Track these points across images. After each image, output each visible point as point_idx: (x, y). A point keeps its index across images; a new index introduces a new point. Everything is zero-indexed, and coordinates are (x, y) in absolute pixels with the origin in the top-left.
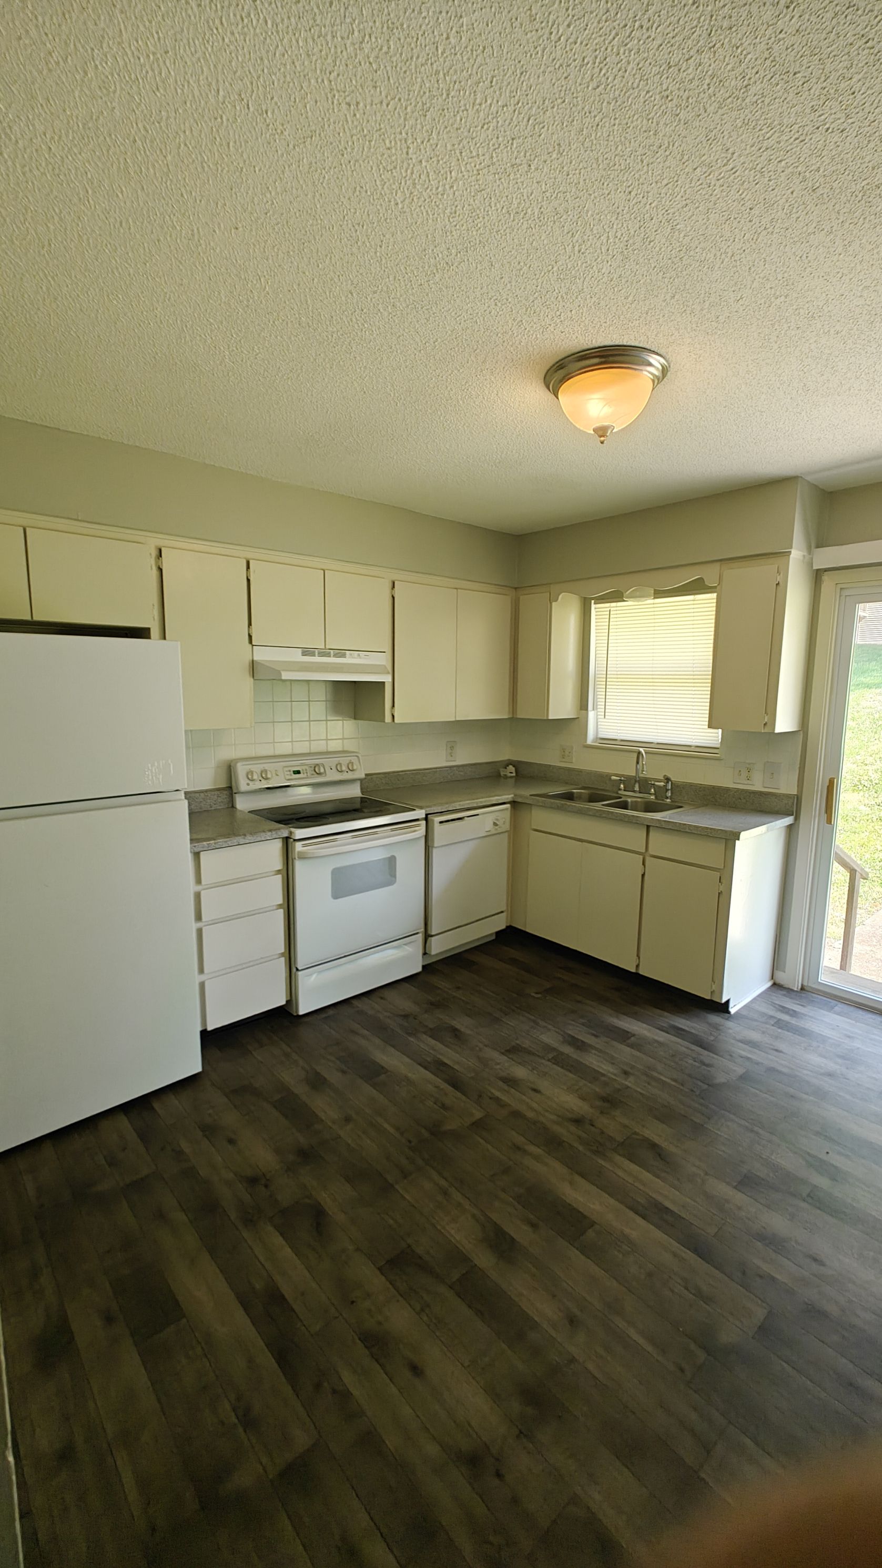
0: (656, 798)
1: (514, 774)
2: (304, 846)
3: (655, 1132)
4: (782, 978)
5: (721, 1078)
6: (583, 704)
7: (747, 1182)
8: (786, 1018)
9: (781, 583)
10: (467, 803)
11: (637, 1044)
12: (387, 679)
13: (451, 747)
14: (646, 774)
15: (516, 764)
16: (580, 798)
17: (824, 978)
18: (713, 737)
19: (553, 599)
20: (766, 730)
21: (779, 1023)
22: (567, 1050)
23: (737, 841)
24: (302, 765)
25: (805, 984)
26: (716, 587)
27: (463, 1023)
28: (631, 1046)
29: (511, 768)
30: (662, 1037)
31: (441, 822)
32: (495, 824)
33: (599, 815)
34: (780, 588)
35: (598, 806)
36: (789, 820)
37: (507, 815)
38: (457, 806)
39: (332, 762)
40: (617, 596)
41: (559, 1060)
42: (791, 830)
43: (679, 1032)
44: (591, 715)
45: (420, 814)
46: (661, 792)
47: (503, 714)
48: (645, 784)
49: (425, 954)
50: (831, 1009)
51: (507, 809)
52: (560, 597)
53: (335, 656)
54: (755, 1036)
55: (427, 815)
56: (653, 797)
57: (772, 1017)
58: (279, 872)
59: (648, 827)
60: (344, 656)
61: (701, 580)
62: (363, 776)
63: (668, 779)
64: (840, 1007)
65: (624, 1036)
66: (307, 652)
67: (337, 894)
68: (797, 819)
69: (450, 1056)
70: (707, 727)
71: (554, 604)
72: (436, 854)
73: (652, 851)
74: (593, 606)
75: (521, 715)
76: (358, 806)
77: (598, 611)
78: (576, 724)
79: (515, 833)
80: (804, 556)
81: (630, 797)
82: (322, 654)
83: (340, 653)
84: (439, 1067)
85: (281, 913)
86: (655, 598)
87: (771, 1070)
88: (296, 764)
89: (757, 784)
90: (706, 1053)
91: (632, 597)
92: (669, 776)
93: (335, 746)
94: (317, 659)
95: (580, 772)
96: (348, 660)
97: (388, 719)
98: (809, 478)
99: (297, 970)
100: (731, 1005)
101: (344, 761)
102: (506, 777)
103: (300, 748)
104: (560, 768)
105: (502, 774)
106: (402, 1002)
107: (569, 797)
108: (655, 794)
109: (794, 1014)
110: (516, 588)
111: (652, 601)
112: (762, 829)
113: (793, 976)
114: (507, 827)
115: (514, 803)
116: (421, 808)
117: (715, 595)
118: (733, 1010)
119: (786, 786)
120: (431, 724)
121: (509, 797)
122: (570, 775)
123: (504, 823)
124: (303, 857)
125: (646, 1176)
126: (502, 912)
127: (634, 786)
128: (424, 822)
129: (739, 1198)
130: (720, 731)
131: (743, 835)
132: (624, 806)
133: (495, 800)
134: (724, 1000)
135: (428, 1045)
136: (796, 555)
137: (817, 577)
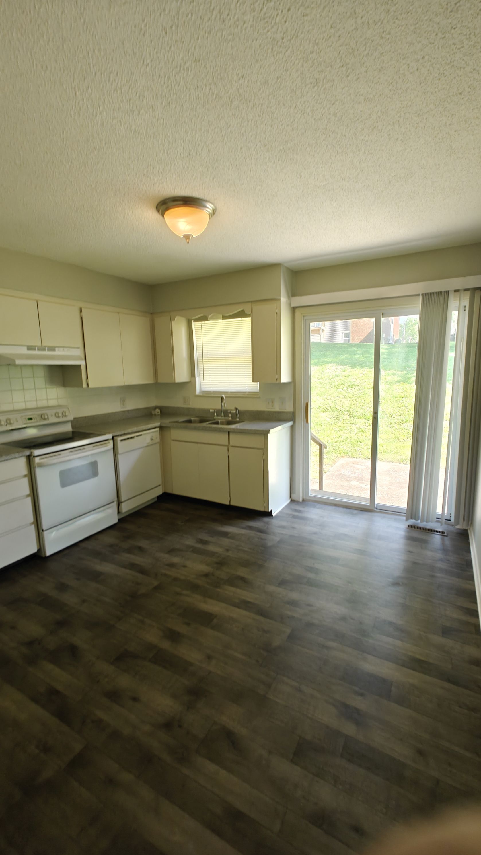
0: (232, 418)
1: (160, 413)
2: (40, 459)
3: (242, 572)
4: (295, 497)
5: (270, 544)
6: (193, 374)
7: (282, 583)
8: (296, 514)
9: (278, 313)
10: (135, 429)
11: (233, 537)
12: (82, 363)
13: (123, 401)
14: (226, 407)
15: (161, 408)
16: (195, 422)
17: (311, 494)
18: (255, 387)
19: (172, 319)
20: (278, 382)
21: (294, 517)
22: (199, 546)
23: (269, 434)
24: (32, 415)
25: (304, 498)
26: (250, 315)
27: (144, 543)
28: (229, 538)
29: (158, 410)
30: (243, 531)
31: (122, 440)
32: (152, 439)
33: (205, 429)
34: (277, 316)
35: (204, 425)
36: (290, 423)
37: (158, 434)
38: (130, 430)
39: (53, 411)
40: (204, 318)
41: (195, 551)
42: (292, 428)
43: (250, 528)
44: (197, 379)
45: (109, 436)
46: (234, 416)
47: (151, 381)
48: (226, 413)
49: (119, 512)
50: (315, 507)
51: (157, 431)
52: (176, 318)
53: (48, 350)
54: (284, 523)
55: (113, 437)
56: (230, 418)
57: (291, 514)
58: (25, 476)
59: (229, 433)
60: (54, 350)
61: (243, 311)
62: (72, 419)
63: (236, 409)
64: (318, 505)
65: (226, 535)
66: (30, 348)
67: (64, 484)
68: (294, 422)
69: (138, 560)
70: (251, 382)
71: (173, 322)
72: (120, 458)
73: (231, 444)
74: (193, 323)
75: (160, 380)
76: (71, 435)
77: (196, 325)
78: (190, 384)
79: (163, 443)
80: (287, 301)
81: (220, 419)
82: (39, 349)
83: (52, 349)
84: (132, 566)
85: (29, 500)
86: (223, 319)
87: (291, 536)
88: (29, 414)
89: (277, 408)
90: (262, 535)
91: (212, 318)
92: (237, 407)
93: (52, 403)
94: (37, 352)
95: (194, 409)
96: (57, 352)
97: (85, 385)
98: (286, 265)
99: (43, 531)
100: (273, 512)
101: (60, 411)
102: (155, 415)
103: (30, 405)
104: (183, 408)
105: (153, 413)
106: (108, 539)
107: (190, 421)
108: (232, 417)
109: (300, 511)
110: (152, 314)
111: (221, 321)
112: (280, 428)
113: (299, 496)
114: (158, 440)
115: (161, 428)
116: (109, 433)
117: (250, 318)
118: (274, 514)
119: (289, 408)
120: (110, 388)
121: (158, 424)
122: (189, 411)
123: (156, 438)
124: (40, 465)
125: (239, 591)
126: (159, 486)
127: (221, 414)
128: (112, 441)
129: (280, 590)
130: (258, 383)
131: (271, 431)
132: (217, 423)
133: (150, 426)
134: (270, 510)
135: (126, 557)
136: (283, 300)
137: (293, 310)
